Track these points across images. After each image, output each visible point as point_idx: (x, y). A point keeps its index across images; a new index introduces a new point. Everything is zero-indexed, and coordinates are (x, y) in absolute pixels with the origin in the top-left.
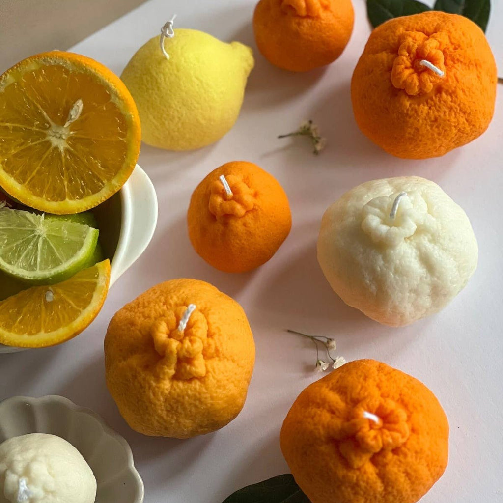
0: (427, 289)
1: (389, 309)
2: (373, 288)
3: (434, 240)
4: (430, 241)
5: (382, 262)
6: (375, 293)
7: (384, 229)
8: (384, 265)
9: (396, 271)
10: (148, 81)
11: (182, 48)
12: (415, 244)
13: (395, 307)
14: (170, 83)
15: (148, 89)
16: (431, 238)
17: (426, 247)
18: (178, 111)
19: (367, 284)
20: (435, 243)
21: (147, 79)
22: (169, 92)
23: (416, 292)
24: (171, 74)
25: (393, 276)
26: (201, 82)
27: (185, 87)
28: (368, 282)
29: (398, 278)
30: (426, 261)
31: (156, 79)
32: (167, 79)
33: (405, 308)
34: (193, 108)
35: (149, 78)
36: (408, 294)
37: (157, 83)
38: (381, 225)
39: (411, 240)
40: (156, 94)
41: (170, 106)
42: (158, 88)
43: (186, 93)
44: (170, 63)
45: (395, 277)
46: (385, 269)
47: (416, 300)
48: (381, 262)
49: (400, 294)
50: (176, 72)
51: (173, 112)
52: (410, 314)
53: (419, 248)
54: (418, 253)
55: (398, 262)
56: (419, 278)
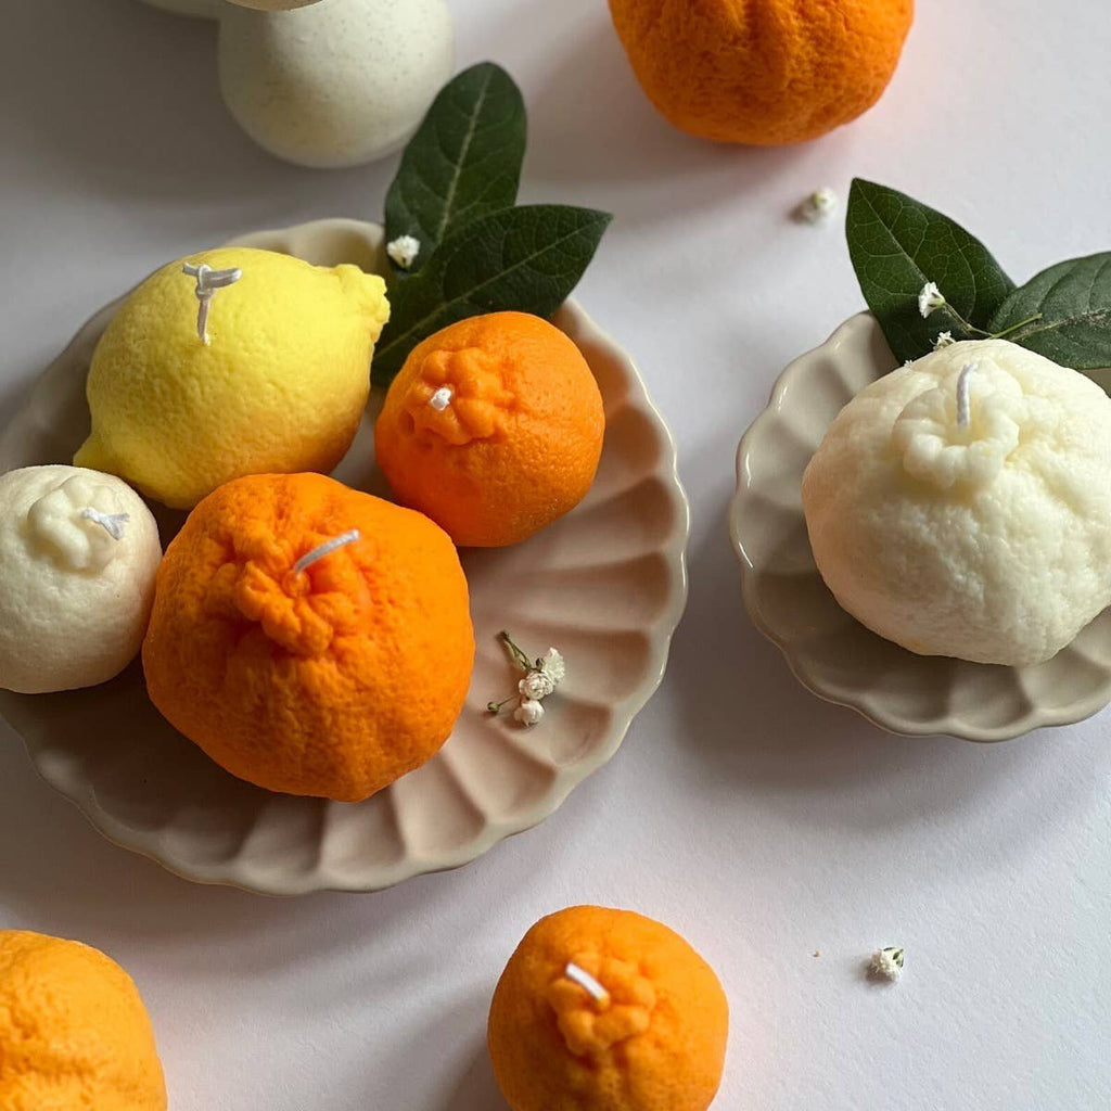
0: (1083, 552)
1: (1020, 621)
2: (976, 587)
3: (1061, 444)
4: (1055, 449)
5: (976, 525)
6: (981, 596)
7: (956, 453)
8: (981, 530)
9: (1012, 533)
10: (163, 392)
11: (236, 316)
12: (1027, 465)
13: (1032, 612)
14: (215, 398)
15: (165, 410)
16: (1054, 442)
17: (1052, 464)
18: (233, 452)
19: (958, 583)
20: (1067, 448)
21: (161, 386)
22: (212, 417)
23: (1063, 564)
24: (215, 378)
25: (1008, 546)
26: (282, 390)
27: (247, 405)
28: (960, 577)
29: (1018, 545)
30: (1062, 491)
31: (183, 391)
32: (207, 389)
33: (1051, 607)
34: (266, 445)
35: (166, 387)
36: (1049, 574)
37: (184, 398)
38: (947, 449)
39: (1015, 461)
40: (184, 421)
41: (215, 446)
42: (189, 410)
43: (249, 417)
44: (212, 354)
45: (1013, 548)
46: (987, 536)
47: (1067, 581)
48: (973, 525)
49: (1034, 580)
50: (226, 374)
51: (223, 457)
52: (1063, 618)
53: (1037, 470)
54: (1041, 481)
55: (1007, 511)
56: (1060, 533)
